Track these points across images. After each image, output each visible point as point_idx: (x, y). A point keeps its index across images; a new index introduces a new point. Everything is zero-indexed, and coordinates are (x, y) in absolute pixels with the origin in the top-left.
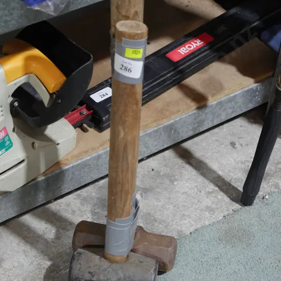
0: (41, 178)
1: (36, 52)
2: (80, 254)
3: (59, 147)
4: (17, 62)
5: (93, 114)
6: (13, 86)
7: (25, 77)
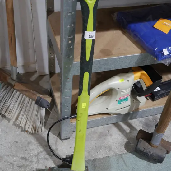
0: (132, 112)
1: (144, 72)
2: (141, 141)
3: (140, 103)
4: (138, 74)
5: (152, 95)
6: (135, 82)
7: (139, 79)
